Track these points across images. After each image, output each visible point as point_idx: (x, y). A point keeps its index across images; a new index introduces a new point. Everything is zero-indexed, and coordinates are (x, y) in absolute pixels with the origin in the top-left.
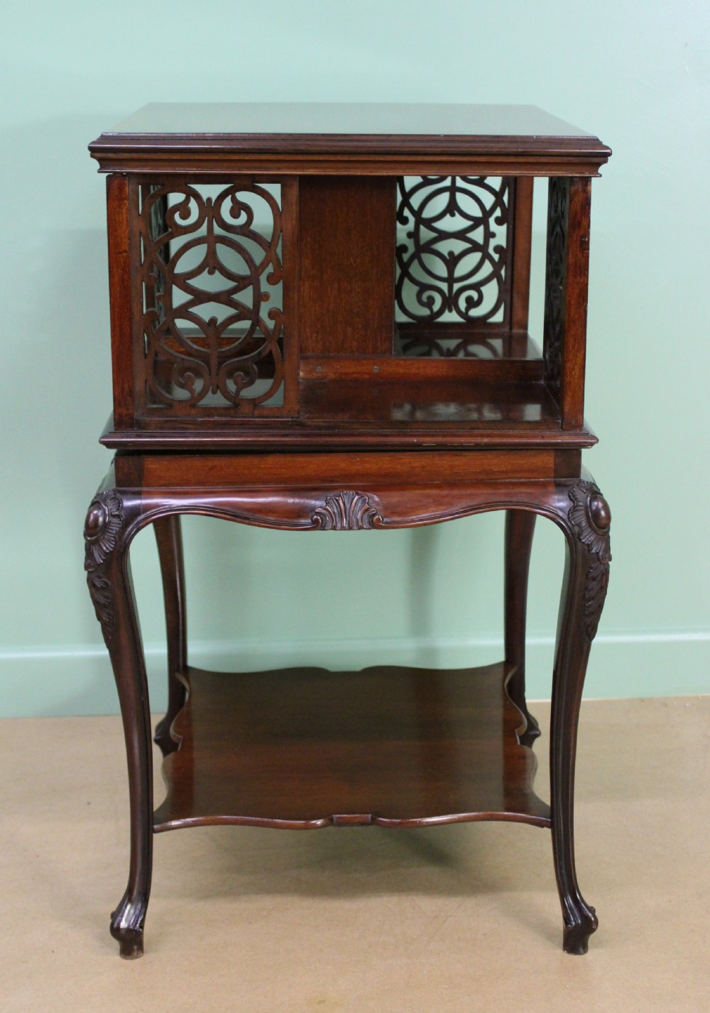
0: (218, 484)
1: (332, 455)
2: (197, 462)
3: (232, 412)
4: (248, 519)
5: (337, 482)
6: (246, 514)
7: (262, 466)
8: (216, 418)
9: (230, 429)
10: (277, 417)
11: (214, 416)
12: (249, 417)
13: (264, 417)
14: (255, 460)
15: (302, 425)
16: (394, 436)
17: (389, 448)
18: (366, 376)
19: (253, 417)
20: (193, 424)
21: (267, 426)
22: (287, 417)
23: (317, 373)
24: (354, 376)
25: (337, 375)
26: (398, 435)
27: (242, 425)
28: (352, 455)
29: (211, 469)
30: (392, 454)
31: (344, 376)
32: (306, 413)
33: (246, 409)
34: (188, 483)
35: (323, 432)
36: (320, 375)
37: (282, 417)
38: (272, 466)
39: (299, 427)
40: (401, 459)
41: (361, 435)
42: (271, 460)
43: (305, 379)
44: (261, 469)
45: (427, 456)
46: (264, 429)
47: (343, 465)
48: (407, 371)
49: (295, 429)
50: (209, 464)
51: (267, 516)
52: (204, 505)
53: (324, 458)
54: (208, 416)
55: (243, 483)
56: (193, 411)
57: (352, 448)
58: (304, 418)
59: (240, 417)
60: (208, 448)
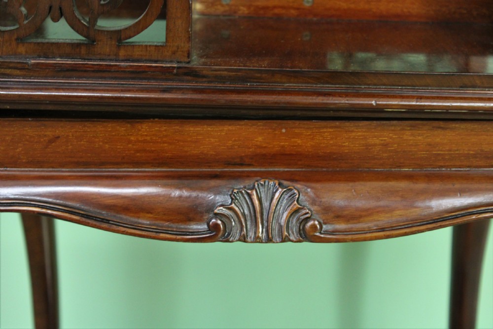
0: (62, 165)
1: (242, 122)
2: (29, 129)
3: (83, 50)
4: (107, 221)
5: (249, 165)
6: (104, 214)
7: (132, 138)
8: (58, 61)
9: (79, 78)
10: (156, 62)
11: (54, 57)
12: (111, 60)
13: (133, 61)
14: (120, 129)
15: (193, 74)
16: (340, 95)
17: (332, 114)
18: (293, 12)
19: (117, 61)
20: (20, 69)
21: (138, 74)
22: (171, 62)
23: (222, 6)
24: (276, 11)
25: (252, 9)
26: (347, 95)
27: (101, 72)
28: (275, 124)
29: (51, 141)
30: (337, 123)
31: (262, 12)
32: (202, 57)
33: (105, 47)
34: (15, 164)
35: (228, 85)
36: (227, 8)
37: (162, 61)
38: (148, 138)
39: (189, 78)
40: (352, 131)
41: (287, 92)
42: (146, 130)
43: (202, 14)
44: (130, 142)
45: (393, 128)
46: (133, 79)
47: (260, 139)
48: (352, 6)
49: (182, 81)
50: (48, 133)
51: (139, 217)
52: (38, 198)
53: (230, 128)
54: (46, 57)
55: (102, 164)
56: (22, 49)
57: (275, 113)
58: (196, 62)
59: (95, 60)
60: (42, 108)
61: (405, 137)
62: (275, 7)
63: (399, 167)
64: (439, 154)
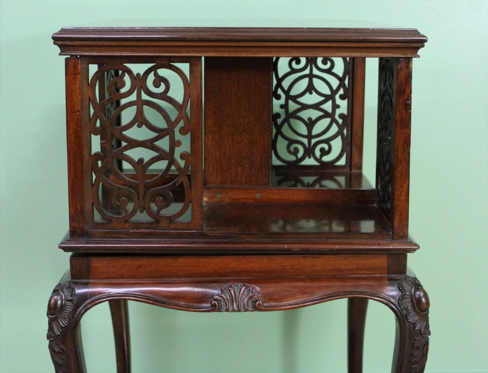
0: (144, 278)
1: (226, 257)
2: (129, 262)
3: (154, 226)
4: (165, 303)
5: (229, 276)
6: (164, 300)
7: (176, 265)
8: (143, 230)
9: (152, 238)
10: (187, 230)
11: (141, 229)
12: (167, 230)
13: (176, 230)
14: (170, 261)
15: (204, 235)
16: (271, 243)
17: (267, 252)
18: (251, 201)
19: (169, 230)
20: (126, 235)
21: (179, 236)
22: (194, 230)
23: (217, 198)
24: (243, 200)
25: (231, 200)
26: (274, 243)
27: (162, 235)
28: (241, 257)
29: (139, 267)
30: (270, 256)
31: (236, 201)
32: (208, 227)
33: (164, 224)
34: (122, 277)
35: (220, 240)
36: (219, 200)
37: (190, 230)
38: (183, 265)
39: (202, 237)
40: (277, 260)
41: (246, 243)
42: (182, 261)
43: (207, 202)
44: (175, 266)
45: (295, 258)
46: (177, 238)
47: (234, 264)
48: (280, 197)
49: (199, 238)
50: (137, 263)
51: (179, 301)
52: (133, 293)
53: (220, 259)
54: (137, 229)
55: (162, 277)
56: (126, 225)
57: (241, 252)
58: (205, 230)
59: (160, 230)
60: (136, 252)
61: (301, 262)
62: (242, 199)
63: (299, 276)
64: (317, 270)
